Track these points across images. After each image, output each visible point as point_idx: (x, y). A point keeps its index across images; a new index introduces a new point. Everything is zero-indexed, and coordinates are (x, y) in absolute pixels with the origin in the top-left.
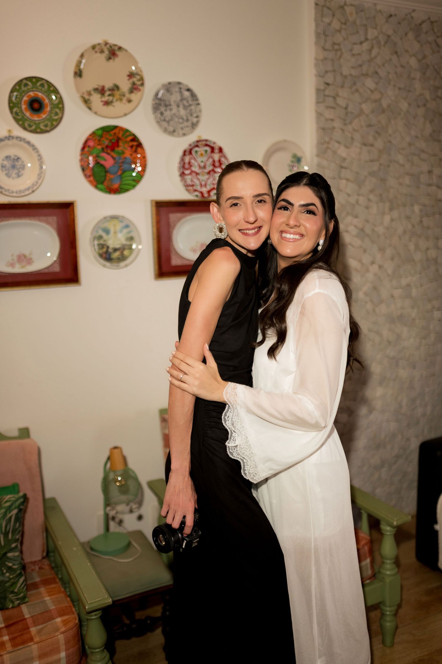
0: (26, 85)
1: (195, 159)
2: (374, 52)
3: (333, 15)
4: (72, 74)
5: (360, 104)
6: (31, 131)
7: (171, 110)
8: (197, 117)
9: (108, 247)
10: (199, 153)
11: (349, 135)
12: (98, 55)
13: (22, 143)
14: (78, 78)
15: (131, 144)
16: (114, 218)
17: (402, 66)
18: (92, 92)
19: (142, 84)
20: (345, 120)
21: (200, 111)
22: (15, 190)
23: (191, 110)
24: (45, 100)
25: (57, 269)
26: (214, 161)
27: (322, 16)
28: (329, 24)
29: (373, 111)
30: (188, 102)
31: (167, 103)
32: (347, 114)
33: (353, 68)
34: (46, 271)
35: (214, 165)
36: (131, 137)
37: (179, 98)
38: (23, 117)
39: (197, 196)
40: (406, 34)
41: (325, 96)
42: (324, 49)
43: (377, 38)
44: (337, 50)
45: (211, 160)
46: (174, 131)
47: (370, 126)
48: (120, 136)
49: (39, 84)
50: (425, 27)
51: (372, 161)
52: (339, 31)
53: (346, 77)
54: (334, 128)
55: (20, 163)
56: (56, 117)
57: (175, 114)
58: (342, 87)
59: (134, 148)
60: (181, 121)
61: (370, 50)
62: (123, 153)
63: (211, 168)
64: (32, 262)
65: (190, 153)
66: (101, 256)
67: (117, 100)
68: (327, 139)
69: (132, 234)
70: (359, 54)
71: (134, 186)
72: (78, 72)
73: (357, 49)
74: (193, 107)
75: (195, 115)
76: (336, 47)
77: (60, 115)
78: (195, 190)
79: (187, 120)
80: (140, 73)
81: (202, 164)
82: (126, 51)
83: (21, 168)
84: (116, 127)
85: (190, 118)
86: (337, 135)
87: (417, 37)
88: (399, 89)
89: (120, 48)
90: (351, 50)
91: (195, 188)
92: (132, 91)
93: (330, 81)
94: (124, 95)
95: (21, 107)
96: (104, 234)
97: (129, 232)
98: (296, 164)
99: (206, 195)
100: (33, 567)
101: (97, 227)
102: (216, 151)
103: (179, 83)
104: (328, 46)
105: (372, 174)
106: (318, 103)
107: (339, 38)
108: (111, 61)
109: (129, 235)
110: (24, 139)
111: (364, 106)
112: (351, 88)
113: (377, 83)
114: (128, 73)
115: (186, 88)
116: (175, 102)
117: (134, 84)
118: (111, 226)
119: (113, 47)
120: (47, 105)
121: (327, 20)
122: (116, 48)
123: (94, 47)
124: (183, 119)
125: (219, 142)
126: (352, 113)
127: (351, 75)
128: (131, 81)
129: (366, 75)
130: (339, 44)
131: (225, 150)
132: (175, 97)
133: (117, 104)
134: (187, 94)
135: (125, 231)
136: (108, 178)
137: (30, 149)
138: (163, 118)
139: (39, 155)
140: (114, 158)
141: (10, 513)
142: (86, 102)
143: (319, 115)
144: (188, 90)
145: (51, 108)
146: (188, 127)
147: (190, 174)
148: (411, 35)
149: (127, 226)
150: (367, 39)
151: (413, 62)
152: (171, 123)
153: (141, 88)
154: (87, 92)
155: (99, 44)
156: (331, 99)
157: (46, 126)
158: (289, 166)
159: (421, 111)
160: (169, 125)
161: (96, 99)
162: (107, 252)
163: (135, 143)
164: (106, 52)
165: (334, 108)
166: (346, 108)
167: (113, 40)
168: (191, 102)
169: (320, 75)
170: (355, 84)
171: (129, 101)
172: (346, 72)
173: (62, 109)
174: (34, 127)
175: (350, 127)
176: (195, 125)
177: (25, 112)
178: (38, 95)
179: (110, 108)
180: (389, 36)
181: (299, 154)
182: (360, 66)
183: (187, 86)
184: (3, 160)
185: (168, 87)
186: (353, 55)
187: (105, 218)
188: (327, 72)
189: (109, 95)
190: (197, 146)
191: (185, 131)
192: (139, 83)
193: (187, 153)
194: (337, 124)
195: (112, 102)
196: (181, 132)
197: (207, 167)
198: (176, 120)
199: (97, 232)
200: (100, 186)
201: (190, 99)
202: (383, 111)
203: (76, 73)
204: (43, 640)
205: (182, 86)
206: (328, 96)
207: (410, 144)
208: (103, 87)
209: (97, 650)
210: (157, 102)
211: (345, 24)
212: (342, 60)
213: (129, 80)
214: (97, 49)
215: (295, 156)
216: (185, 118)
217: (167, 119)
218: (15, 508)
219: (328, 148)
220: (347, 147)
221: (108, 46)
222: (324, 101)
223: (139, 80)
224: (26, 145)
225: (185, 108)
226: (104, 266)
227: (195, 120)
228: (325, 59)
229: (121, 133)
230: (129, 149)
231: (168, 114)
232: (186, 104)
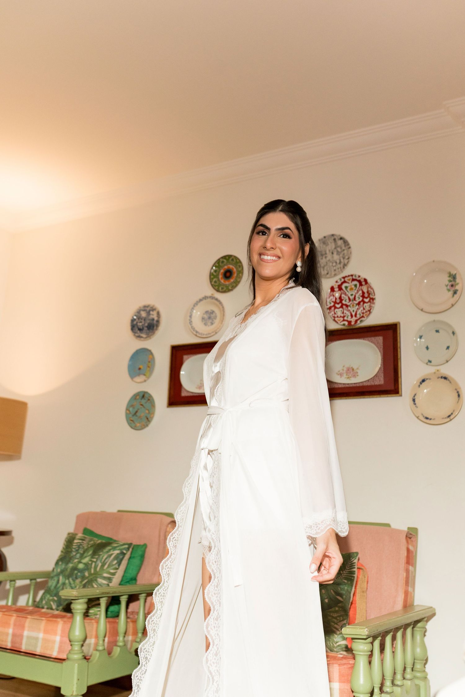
0: (223, 261)
1: (345, 294)
6: (222, 292)
7: (326, 257)
10: (349, 288)
21: (351, 253)
22: (205, 333)
23: (344, 254)
24: (233, 269)
26: (363, 293)
30: (341, 248)
31: (324, 253)
35: (363, 296)
37: (334, 247)
38: (219, 284)
39: (344, 325)
45: (360, 292)
46: (327, 274)
49: (230, 259)
55: (214, 315)
56: (237, 281)
57: (329, 260)
60: (334, 264)
63: (361, 299)
65: (340, 288)
74: (345, 252)
75: (347, 257)
78: (344, 320)
79: (340, 263)
81: (352, 298)
83: (214, 318)
85: (342, 260)
91: (346, 318)
95: (218, 278)
99: (353, 323)
102: (363, 283)
103: (333, 235)
110: (215, 298)
115: (339, 237)
116: (329, 251)
120: (235, 273)
124: (336, 263)
125: (364, 276)
131: (369, 281)
132: (330, 247)
134: (340, 242)
137: (217, 303)
139: (224, 309)
141: (113, 551)
144: (341, 238)
145: (237, 274)
146: (340, 268)
147: (342, 307)
152: (326, 268)
157: (232, 287)
158: (447, 286)
160: (324, 270)
168: (344, 248)
174: (225, 289)
176: (346, 265)
177: (220, 280)
178: (229, 267)
181: (453, 271)
183: (339, 235)
184: (204, 314)
190: (345, 282)
191: (336, 272)
193: (336, 289)
197: (357, 299)
201: (343, 246)
205: (335, 237)
218: (118, 550)
224: (215, 302)
225: (338, 253)
227: (346, 261)
231: (323, 261)
232: (339, 249)
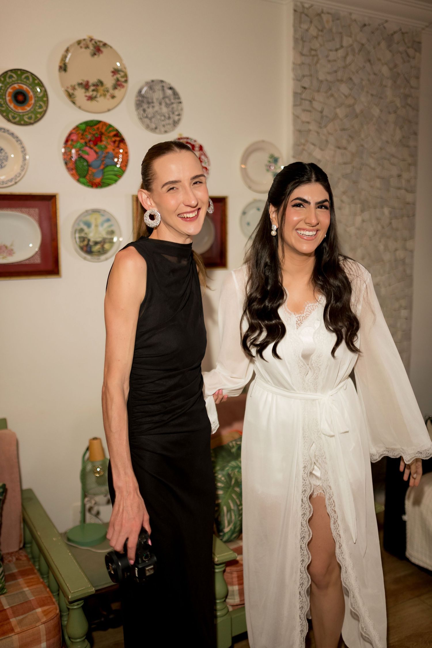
0: (11, 77)
2: (349, 59)
3: (311, 22)
4: (57, 68)
5: (335, 108)
6: (15, 123)
7: (153, 107)
8: (179, 115)
9: (89, 240)
11: (324, 138)
12: (83, 50)
13: (6, 135)
14: (63, 72)
15: (114, 139)
16: (95, 211)
17: (375, 74)
18: (77, 87)
19: (126, 81)
20: (320, 123)
21: (182, 109)
23: (173, 108)
24: (29, 92)
25: (38, 260)
27: (300, 22)
28: (307, 30)
29: (347, 116)
30: (170, 100)
31: (150, 101)
32: (322, 117)
33: (329, 73)
34: (27, 262)
36: (114, 133)
37: (161, 96)
38: (7, 108)
40: (379, 44)
41: (302, 99)
42: (302, 54)
43: (351, 45)
44: (314, 56)
46: (156, 128)
47: (343, 130)
48: (103, 131)
49: (23, 76)
50: (397, 37)
51: (345, 164)
52: (316, 37)
53: (321, 82)
54: (310, 131)
55: (3, 154)
56: (40, 110)
57: (157, 112)
58: (318, 91)
59: (117, 143)
60: (163, 118)
61: (345, 58)
62: (106, 147)
64: (14, 253)
66: (82, 248)
67: (101, 96)
68: (303, 141)
69: (113, 228)
70: (335, 61)
71: (116, 181)
72: (63, 66)
73: (332, 55)
74: (175, 106)
75: (176, 113)
76: (313, 53)
77: (44, 108)
79: (169, 118)
80: (124, 70)
82: (111, 47)
83: (4, 159)
84: (99, 122)
85: (171, 116)
86: (313, 137)
87: (389, 46)
88: (372, 95)
89: (105, 45)
90: (327, 56)
92: (115, 87)
93: (306, 85)
94: (108, 91)
95: (5, 99)
96: (85, 227)
97: (111, 226)
98: (273, 164)
100: (10, 558)
101: (78, 220)
103: (162, 81)
104: (305, 51)
105: (345, 176)
106: (295, 105)
107: (316, 44)
108: (96, 57)
109: (110, 229)
110: (8, 131)
111: (338, 111)
112: (326, 92)
113: (351, 89)
114: (112, 70)
115: (169, 86)
116: (157, 99)
117: (118, 80)
118: (91, 219)
119: (98, 43)
120: (32, 98)
121: (305, 26)
122: (101, 44)
123: (79, 42)
124: (165, 116)
125: (200, 141)
126: (327, 117)
127: (327, 80)
128: (115, 77)
129: (341, 81)
130: (315, 50)
131: (206, 148)
132: (158, 95)
133: (101, 99)
134: (169, 92)
135: (106, 225)
136: (90, 173)
137: (14, 140)
138: (145, 115)
139: (23, 147)
140: (96, 153)
142: (70, 96)
143: (296, 117)
144: (171, 88)
145: (35, 101)
146: (169, 124)
148: (383, 45)
149: (108, 220)
150: (342, 47)
151: (385, 70)
152: (153, 120)
153: (124, 84)
154: (71, 86)
155: (84, 40)
156: (307, 103)
157: (30, 118)
158: (267, 166)
159: (392, 118)
160: (151, 122)
161: (80, 93)
162: (88, 245)
163: (118, 139)
164: (91, 47)
165: (310, 111)
166: (321, 112)
167: (97, 37)
168: (173, 101)
169: (298, 79)
170: (330, 89)
171: (113, 97)
172: (322, 77)
173: (46, 102)
174: (17, 119)
175: (325, 131)
176: (177, 122)
177: (9, 104)
178: (22, 87)
179: (93, 103)
180: (363, 45)
181: (276, 155)
182: (336, 72)
183: (169, 84)
185: (151, 85)
186: (329, 61)
187: (87, 211)
188: (304, 76)
189: (93, 90)
191: (166, 128)
192: (123, 80)
194: (313, 127)
195: (96, 97)
196: (163, 129)
198: (159, 117)
199: (79, 224)
200: (82, 180)
201: (172, 97)
202: (357, 116)
203: (60, 67)
204: (24, 630)
205: (164, 84)
206: (305, 100)
207: (381, 149)
208: (88, 82)
209: (78, 640)
210: (140, 99)
211: (322, 31)
212: (318, 65)
213: (113, 76)
214: (82, 45)
215: (272, 156)
216: (167, 115)
217: (149, 116)
219: (304, 150)
220: (322, 149)
221: (93, 42)
222: (301, 104)
223: (122, 77)
224: (10, 137)
225: (167, 105)
226: (85, 259)
227: (176, 118)
228: (303, 64)
229: (104, 128)
230: (112, 144)
231: (150, 111)
232: (168, 102)
